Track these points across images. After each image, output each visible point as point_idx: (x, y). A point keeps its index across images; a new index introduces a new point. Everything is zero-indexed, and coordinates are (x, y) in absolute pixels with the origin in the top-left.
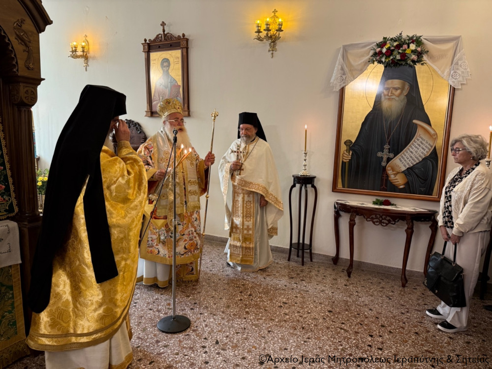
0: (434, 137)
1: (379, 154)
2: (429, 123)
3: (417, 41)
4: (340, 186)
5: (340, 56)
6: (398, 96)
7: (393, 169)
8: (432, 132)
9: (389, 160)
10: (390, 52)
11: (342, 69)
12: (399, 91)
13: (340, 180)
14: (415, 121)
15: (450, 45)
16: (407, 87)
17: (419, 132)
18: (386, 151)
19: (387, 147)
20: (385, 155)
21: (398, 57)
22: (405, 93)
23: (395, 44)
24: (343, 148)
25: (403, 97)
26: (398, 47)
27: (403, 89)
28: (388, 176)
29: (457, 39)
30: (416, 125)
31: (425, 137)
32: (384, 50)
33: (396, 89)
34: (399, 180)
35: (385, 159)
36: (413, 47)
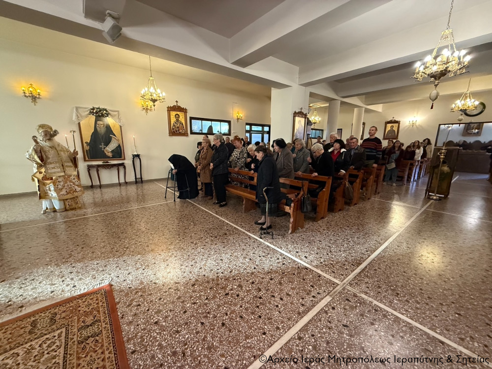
1: (100, 146)
2: (115, 136)
4: (87, 159)
6: (103, 127)
7: (107, 151)
9: (104, 148)
11: (77, 115)
14: (110, 135)
15: (116, 113)
16: (105, 124)
17: (113, 139)
18: (103, 145)
19: (102, 144)
20: (102, 146)
22: (105, 126)
24: (85, 145)
28: (105, 154)
29: (118, 111)
30: (111, 137)
31: (115, 140)
34: (110, 155)
35: (103, 148)
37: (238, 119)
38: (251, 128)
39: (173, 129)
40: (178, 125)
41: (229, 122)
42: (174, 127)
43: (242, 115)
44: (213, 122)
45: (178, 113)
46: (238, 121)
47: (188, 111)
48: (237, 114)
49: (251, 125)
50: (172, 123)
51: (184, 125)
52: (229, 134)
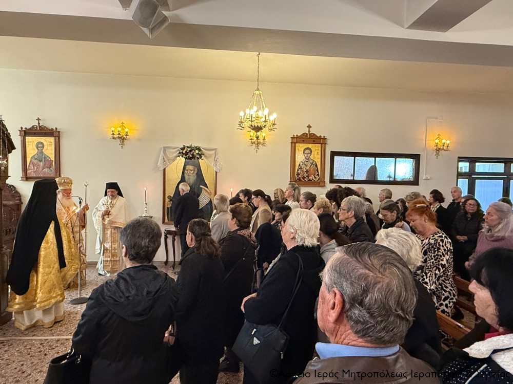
0: (210, 194)
2: (207, 187)
3: (199, 149)
5: (162, 152)
6: (193, 174)
8: (209, 191)
10: (187, 153)
12: (193, 171)
13: (166, 217)
14: (201, 186)
15: (213, 152)
16: (196, 170)
17: (203, 191)
21: (191, 156)
22: (196, 172)
23: (189, 149)
24: (167, 200)
25: (195, 174)
26: (190, 151)
27: (194, 171)
30: (202, 188)
31: (206, 194)
32: (184, 152)
33: (191, 171)
36: (197, 152)
37: (438, 150)
38: (472, 168)
39: (298, 174)
40: (308, 168)
41: (416, 157)
42: (299, 172)
43: (448, 142)
44: (377, 159)
45: (310, 146)
46: (438, 154)
47: (328, 142)
48: (437, 141)
49: (473, 161)
50: (297, 164)
51: (319, 167)
52: (415, 182)
